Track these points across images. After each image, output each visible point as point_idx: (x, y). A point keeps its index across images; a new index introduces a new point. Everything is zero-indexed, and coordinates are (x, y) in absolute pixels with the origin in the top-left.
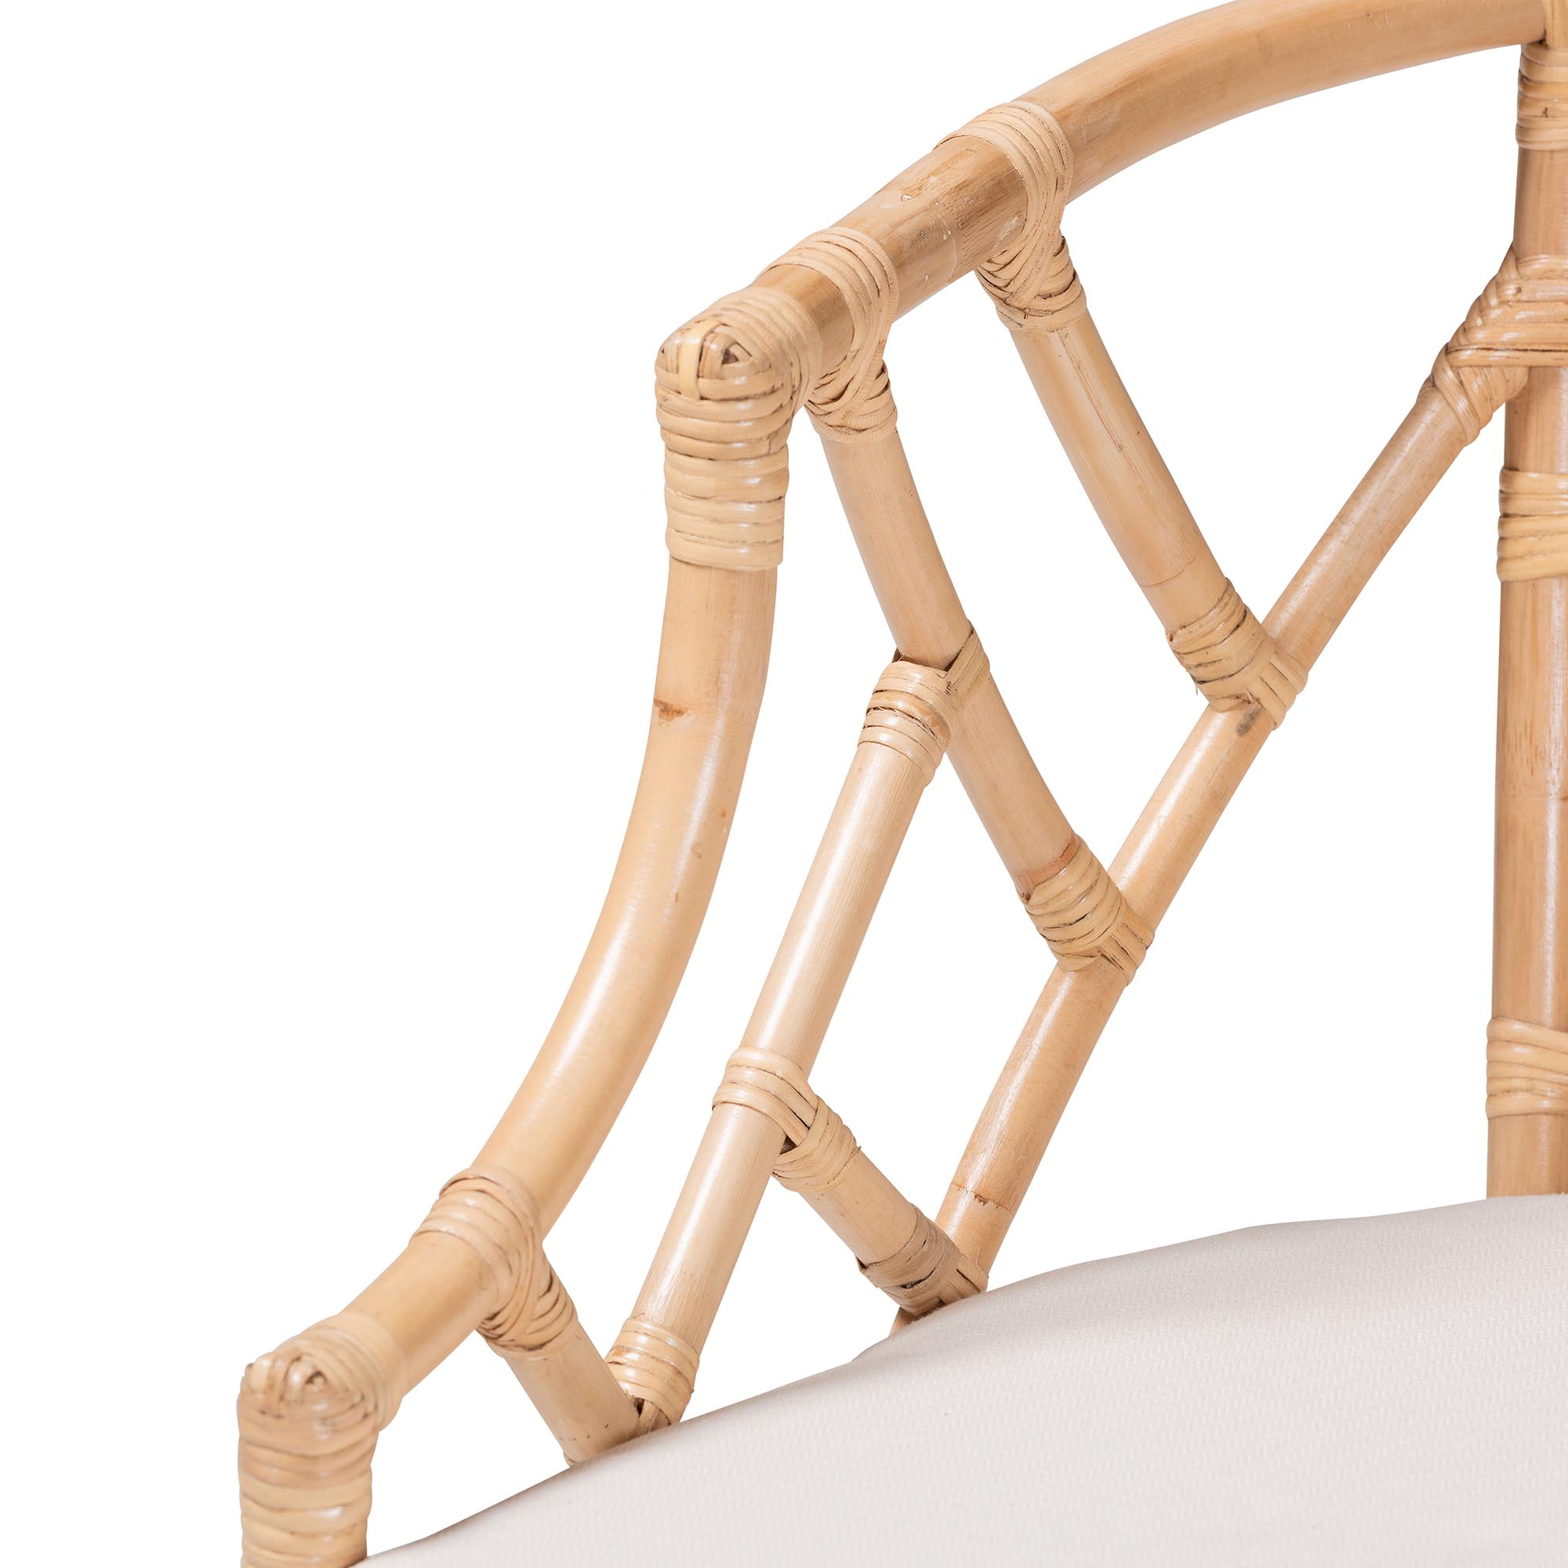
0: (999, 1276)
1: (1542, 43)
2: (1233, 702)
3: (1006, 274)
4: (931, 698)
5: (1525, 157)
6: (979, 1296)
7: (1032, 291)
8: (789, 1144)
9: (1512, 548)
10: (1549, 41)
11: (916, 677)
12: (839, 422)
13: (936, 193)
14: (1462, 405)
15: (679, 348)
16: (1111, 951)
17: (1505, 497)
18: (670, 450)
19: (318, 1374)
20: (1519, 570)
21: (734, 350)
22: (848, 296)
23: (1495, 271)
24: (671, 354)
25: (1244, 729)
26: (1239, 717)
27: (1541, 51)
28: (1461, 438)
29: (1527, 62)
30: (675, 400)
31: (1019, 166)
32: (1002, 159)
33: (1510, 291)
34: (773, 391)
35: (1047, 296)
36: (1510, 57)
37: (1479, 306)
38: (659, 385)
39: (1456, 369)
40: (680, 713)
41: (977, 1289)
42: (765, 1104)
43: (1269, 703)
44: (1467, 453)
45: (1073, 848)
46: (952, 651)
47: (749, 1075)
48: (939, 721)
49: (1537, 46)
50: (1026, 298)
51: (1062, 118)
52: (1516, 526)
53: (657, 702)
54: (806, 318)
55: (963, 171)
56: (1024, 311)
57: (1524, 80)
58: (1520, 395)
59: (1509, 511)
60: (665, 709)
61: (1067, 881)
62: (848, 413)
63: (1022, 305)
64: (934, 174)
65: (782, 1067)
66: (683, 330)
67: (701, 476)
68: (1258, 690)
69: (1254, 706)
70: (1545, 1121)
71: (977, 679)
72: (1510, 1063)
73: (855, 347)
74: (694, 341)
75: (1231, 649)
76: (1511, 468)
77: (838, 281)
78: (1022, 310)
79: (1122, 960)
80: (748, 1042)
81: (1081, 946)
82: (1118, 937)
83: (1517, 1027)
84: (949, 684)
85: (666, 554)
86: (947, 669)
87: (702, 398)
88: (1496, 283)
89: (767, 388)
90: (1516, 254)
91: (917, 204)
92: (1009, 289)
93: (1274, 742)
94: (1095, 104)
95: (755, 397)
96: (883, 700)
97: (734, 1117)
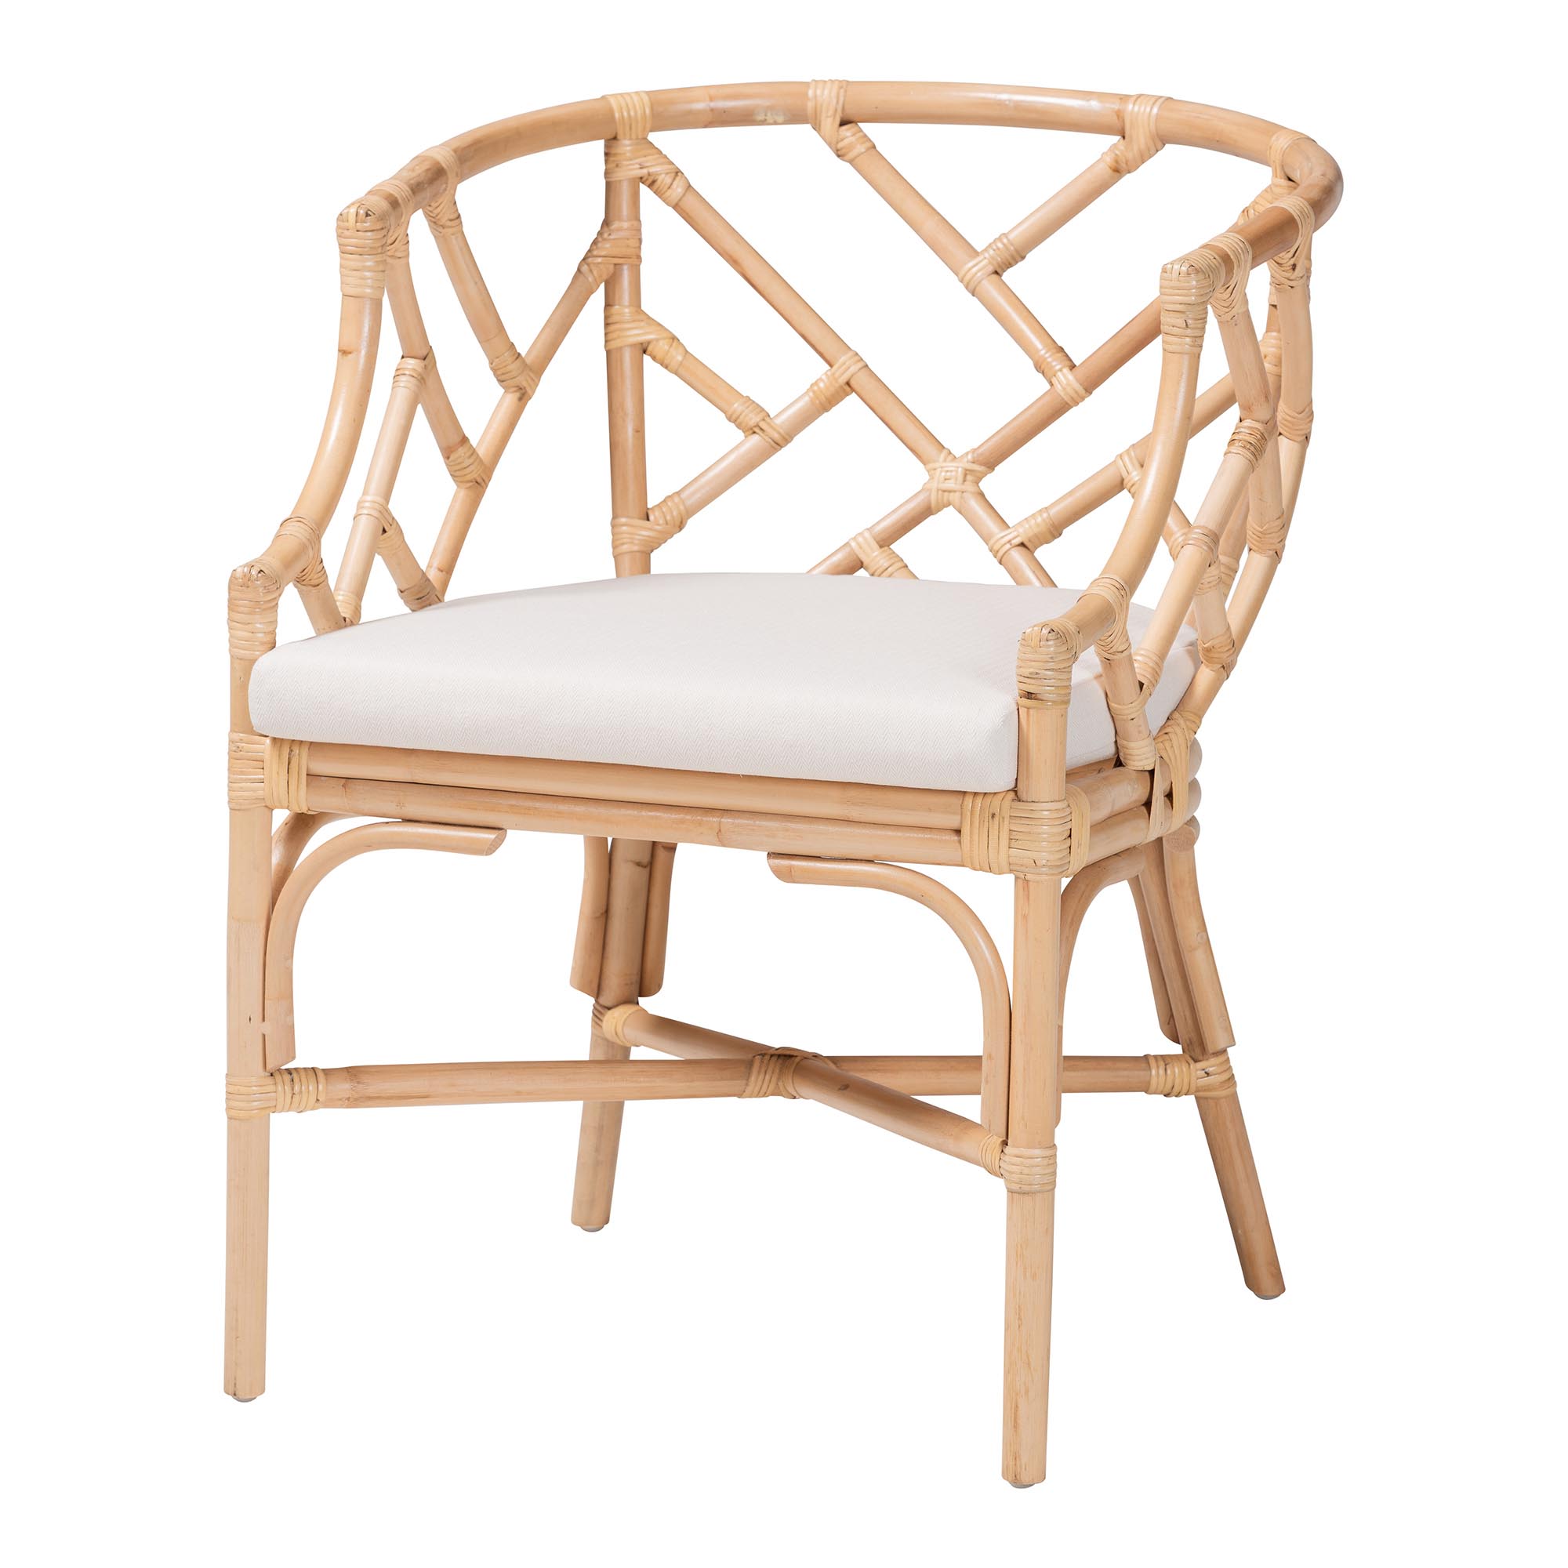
0: (448, 597)
1: (615, 138)
2: (515, 389)
3: (436, 212)
4: (420, 370)
5: (608, 185)
6: (440, 605)
7: (446, 218)
8: (384, 531)
9: (610, 336)
10: (618, 137)
11: (411, 363)
12: (392, 254)
13: (420, 171)
14: (590, 279)
15: (348, 212)
16: (479, 480)
17: (606, 318)
18: (342, 253)
19: (262, 571)
20: (613, 345)
21: (369, 212)
22: (400, 201)
23: (599, 229)
24: (344, 216)
25: (520, 399)
26: (518, 395)
27: (615, 141)
28: (591, 291)
29: (607, 146)
30: (346, 233)
31: (444, 165)
32: (438, 163)
33: (606, 235)
34: (382, 229)
35: (451, 220)
36: (599, 145)
37: (595, 242)
38: (338, 227)
39: (588, 265)
40: (350, 353)
41: (440, 600)
42: (376, 514)
43: (528, 389)
44: (592, 297)
45: (464, 440)
46: (425, 354)
47: (367, 504)
48: (423, 378)
49: (612, 141)
50: (443, 221)
51: (455, 151)
52: (612, 328)
53: (339, 351)
54: (389, 205)
55: (426, 166)
56: (443, 227)
57: (606, 154)
58: (611, 277)
59: (609, 322)
60: (343, 352)
61: (461, 451)
62: (396, 251)
63: (441, 224)
64: (417, 165)
65: (380, 500)
66: (348, 207)
67: (354, 261)
68: (524, 384)
69: (524, 391)
70: (638, 554)
71: (433, 367)
72: (622, 533)
73: (402, 220)
74: (353, 210)
75: (514, 367)
76: (608, 305)
77: (396, 195)
78: (442, 226)
79: (483, 484)
80: (365, 493)
81: (469, 477)
82: (482, 474)
83: (623, 520)
84: (425, 366)
85: (341, 293)
86: (425, 359)
87: (358, 231)
88: (600, 234)
89: (381, 227)
90: (606, 223)
91: (414, 174)
92: (437, 218)
93: (531, 405)
94: (465, 148)
95: (377, 230)
96: (399, 372)
97: (363, 520)
